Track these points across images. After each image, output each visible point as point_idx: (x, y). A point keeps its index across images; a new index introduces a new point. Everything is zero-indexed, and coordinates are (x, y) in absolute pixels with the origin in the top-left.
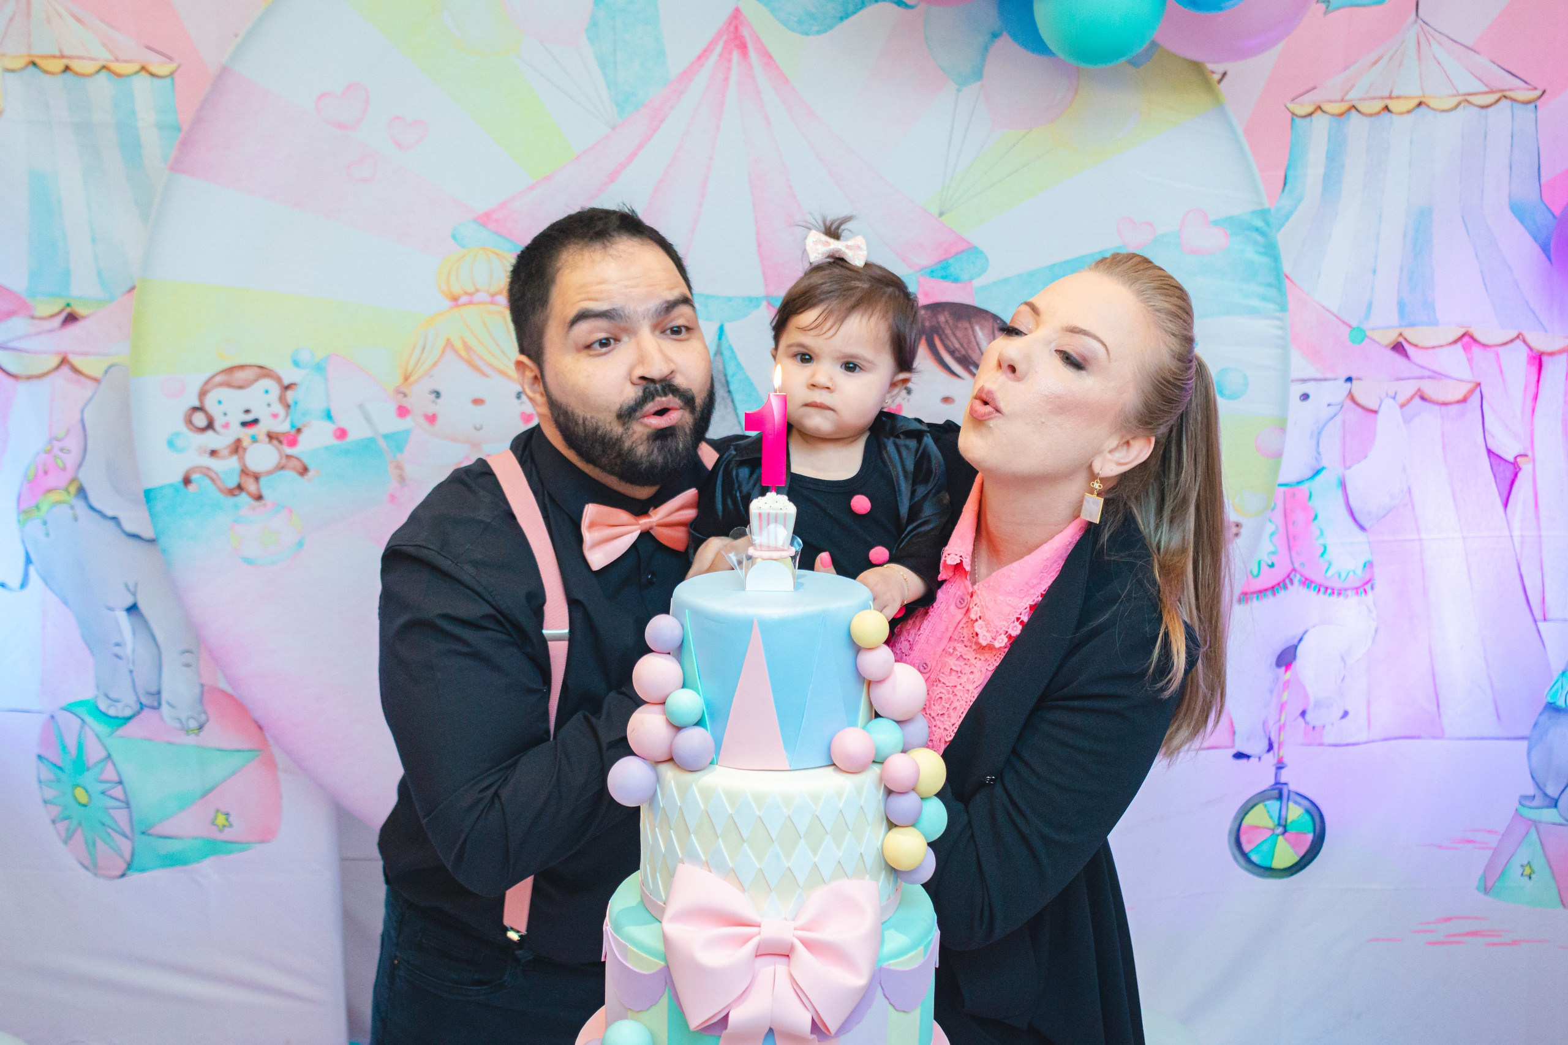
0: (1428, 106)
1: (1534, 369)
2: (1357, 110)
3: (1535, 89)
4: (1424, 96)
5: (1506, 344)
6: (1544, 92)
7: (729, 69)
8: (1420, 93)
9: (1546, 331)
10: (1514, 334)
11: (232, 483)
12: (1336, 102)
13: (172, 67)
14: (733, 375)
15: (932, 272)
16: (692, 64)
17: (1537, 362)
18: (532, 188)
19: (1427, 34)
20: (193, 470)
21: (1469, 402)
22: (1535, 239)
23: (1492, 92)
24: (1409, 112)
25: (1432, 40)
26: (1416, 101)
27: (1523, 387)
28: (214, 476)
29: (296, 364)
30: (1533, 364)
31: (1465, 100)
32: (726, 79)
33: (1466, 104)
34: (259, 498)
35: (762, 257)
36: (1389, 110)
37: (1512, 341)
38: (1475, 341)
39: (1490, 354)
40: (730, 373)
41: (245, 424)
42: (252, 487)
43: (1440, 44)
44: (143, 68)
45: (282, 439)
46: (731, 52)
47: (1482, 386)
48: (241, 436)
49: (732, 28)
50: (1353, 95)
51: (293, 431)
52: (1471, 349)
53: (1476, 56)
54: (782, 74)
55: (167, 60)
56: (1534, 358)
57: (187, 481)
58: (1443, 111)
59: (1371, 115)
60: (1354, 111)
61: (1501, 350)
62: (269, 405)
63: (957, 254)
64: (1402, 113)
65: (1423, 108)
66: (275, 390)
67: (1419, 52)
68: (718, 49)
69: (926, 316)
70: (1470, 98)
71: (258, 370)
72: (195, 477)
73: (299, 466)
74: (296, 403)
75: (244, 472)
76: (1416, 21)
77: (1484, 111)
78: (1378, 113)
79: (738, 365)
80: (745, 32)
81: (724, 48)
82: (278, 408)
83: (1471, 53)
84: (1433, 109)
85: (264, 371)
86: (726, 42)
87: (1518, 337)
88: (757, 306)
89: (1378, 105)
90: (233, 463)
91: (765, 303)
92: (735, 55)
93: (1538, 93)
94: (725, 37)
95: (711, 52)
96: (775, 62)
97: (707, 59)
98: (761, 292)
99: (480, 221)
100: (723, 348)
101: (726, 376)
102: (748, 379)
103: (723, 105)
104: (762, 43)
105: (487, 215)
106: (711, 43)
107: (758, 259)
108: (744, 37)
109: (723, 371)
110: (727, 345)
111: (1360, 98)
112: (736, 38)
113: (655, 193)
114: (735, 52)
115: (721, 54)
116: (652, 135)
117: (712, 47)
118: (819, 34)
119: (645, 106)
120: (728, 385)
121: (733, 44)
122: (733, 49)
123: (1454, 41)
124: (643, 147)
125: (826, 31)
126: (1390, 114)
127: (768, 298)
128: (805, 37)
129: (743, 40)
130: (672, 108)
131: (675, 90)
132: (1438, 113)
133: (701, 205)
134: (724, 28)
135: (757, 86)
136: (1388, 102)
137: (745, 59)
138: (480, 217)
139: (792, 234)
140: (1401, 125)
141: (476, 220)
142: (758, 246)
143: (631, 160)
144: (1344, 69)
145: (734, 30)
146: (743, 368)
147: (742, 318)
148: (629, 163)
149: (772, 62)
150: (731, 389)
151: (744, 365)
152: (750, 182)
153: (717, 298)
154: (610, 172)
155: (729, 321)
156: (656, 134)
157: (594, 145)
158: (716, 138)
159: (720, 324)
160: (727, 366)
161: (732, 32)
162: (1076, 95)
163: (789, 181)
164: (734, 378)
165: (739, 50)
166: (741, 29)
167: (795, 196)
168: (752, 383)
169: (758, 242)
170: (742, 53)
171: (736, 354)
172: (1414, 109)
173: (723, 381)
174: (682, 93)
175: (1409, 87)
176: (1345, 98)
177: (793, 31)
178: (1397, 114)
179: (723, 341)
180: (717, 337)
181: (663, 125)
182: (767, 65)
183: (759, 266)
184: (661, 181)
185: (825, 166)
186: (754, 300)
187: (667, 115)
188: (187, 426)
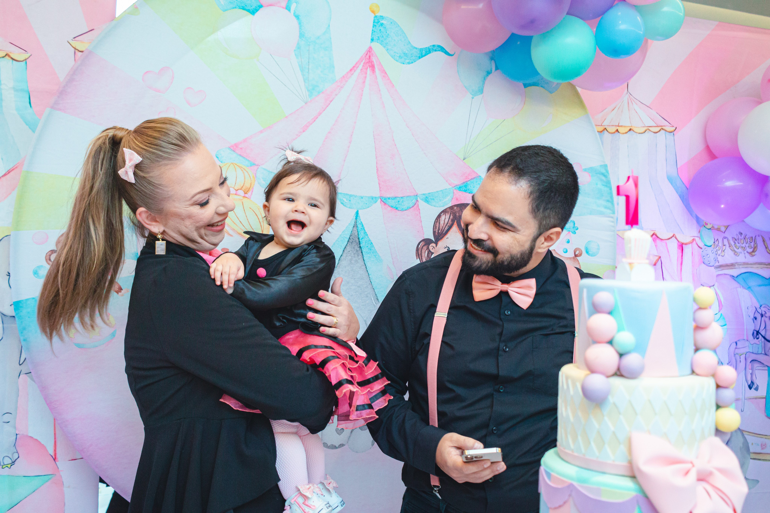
0: (633, 131)
1: (680, 251)
2: (607, 130)
3: (673, 126)
5: (669, 239)
6: (676, 128)
7: (366, 77)
8: (631, 126)
9: (683, 233)
10: (672, 235)
12: (599, 126)
13: (27, 56)
14: (362, 238)
15: (460, 187)
16: (347, 73)
17: (681, 248)
18: (261, 132)
19: (631, 99)
21: (657, 264)
22: (677, 192)
23: (657, 126)
24: (626, 133)
25: (633, 102)
26: (629, 128)
27: (677, 258)
30: (679, 249)
31: (648, 129)
32: (364, 82)
33: (649, 131)
35: (378, 176)
36: (619, 132)
37: (671, 238)
38: (658, 237)
39: (663, 243)
40: (361, 237)
43: (637, 104)
44: (6, 55)
46: (367, 69)
47: (661, 258)
49: (368, 56)
50: (605, 123)
52: (656, 241)
53: (651, 110)
54: (391, 82)
55: (24, 52)
56: (680, 245)
58: (639, 133)
59: (612, 133)
60: (605, 130)
61: (667, 241)
63: (472, 179)
64: (623, 133)
65: (631, 132)
67: (629, 107)
68: (361, 67)
69: (457, 210)
70: (650, 128)
73: (116, 287)
76: (627, 93)
77: (655, 134)
78: (614, 133)
79: (365, 233)
80: (374, 59)
81: (363, 66)
83: (648, 108)
84: (636, 132)
86: (364, 63)
87: (673, 236)
88: (376, 202)
89: (613, 129)
91: (380, 200)
92: (369, 71)
93: (674, 128)
94: (364, 61)
95: (357, 68)
96: (388, 76)
97: (355, 71)
98: (377, 194)
99: (232, 148)
100: (358, 223)
101: (359, 239)
102: (370, 240)
103: (362, 95)
104: (382, 66)
105: (236, 145)
106: (357, 63)
107: (377, 177)
108: (373, 61)
109: (357, 236)
110: (360, 222)
111: (608, 125)
112: (369, 62)
113: (326, 138)
114: (369, 69)
115: (362, 69)
116: (326, 108)
117: (357, 65)
118: (409, 64)
119: (323, 93)
120: (360, 243)
121: (368, 65)
122: (368, 67)
123: (642, 103)
124: (321, 114)
125: (412, 63)
126: (619, 133)
127: (381, 198)
128: (402, 65)
129: (373, 63)
130: (336, 95)
131: (338, 86)
132: (638, 134)
133: (349, 147)
134: (364, 56)
135: (379, 87)
136: (618, 128)
137: (373, 73)
138: (232, 146)
139: (394, 164)
140: (623, 139)
141: (230, 147)
142: (377, 170)
143: (315, 121)
144: (602, 111)
145: (369, 58)
146: (367, 235)
147: (369, 207)
148: (313, 122)
149: (386, 76)
150: (361, 246)
151: (368, 233)
152: (374, 136)
153: (356, 196)
154: (303, 126)
155: (361, 209)
156: (328, 108)
157: (296, 111)
158: (358, 112)
159: (357, 210)
160: (359, 233)
161: (368, 59)
162: (524, 104)
163: (393, 137)
164: (363, 240)
165: (371, 68)
166: (372, 57)
167: (396, 145)
168: (372, 243)
169: (377, 168)
170: (372, 70)
171: (364, 227)
172: (628, 132)
173: (357, 241)
174: (342, 87)
175: (626, 122)
176: (602, 125)
177: (397, 61)
178: (621, 133)
179: (358, 220)
180: (355, 218)
181: (331, 103)
182: (384, 76)
183: (377, 181)
184: (329, 133)
185: (410, 130)
186: (374, 198)
187: (334, 98)
188: (47, 262)
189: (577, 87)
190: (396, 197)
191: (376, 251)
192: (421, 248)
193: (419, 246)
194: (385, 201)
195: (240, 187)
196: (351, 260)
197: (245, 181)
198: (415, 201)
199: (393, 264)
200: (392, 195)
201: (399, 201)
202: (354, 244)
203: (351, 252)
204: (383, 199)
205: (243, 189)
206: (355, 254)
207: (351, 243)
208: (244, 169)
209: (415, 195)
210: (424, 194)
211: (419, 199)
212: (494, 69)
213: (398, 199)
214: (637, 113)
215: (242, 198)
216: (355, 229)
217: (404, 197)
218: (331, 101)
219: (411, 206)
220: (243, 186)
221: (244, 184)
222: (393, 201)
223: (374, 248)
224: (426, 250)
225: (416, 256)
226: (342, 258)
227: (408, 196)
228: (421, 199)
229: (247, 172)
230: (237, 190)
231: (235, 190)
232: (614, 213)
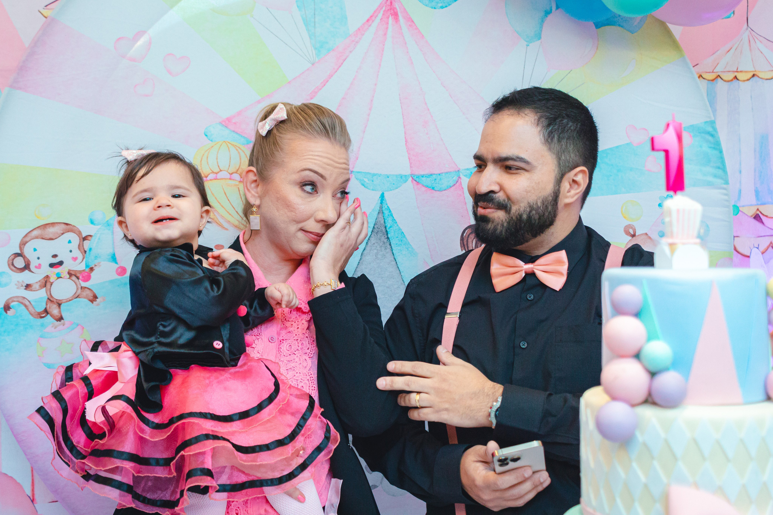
0: (758, 77)
2: (720, 78)
4: (755, 71)
7: (387, 28)
8: (754, 70)
11: (41, 309)
12: (709, 72)
14: (391, 227)
16: (364, 24)
18: (259, 102)
19: (754, 36)
20: (12, 299)
24: (748, 80)
25: (756, 40)
26: (752, 74)
28: (27, 303)
29: (92, 222)
32: (385, 34)
34: (60, 319)
35: (408, 150)
36: (737, 79)
40: (388, 225)
41: (52, 265)
42: (55, 311)
43: (761, 42)
45: (78, 275)
46: (388, 18)
48: (48, 274)
50: (718, 69)
51: (87, 270)
54: (419, 32)
57: (7, 308)
58: (767, 79)
59: (728, 81)
60: (719, 78)
62: (71, 251)
64: (744, 81)
65: (756, 77)
66: (76, 240)
67: (750, 46)
68: (380, 16)
71: (64, 226)
72: (12, 305)
73: (91, 295)
74: (90, 249)
75: (50, 300)
76: (747, 29)
78: (732, 80)
79: (394, 220)
80: (397, 5)
81: (383, 14)
82: (77, 253)
84: (761, 78)
85: (68, 227)
86: (384, 11)
88: (406, 181)
89: (731, 76)
90: (42, 294)
91: (411, 179)
92: (391, 20)
94: (384, 8)
95: (376, 17)
96: (415, 25)
97: (373, 22)
98: (407, 171)
99: (224, 123)
100: (384, 209)
101: (386, 227)
102: (400, 229)
103: (383, 51)
104: (407, 12)
105: (229, 120)
106: (375, 12)
107: (406, 150)
108: (396, 8)
109: (384, 224)
110: (386, 207)
111: (722, 71)
112: (391, 9)
113: (339, 106)
114: (390, 18)
115: (382, 19)
116: (338, 69)
117: (376, 14)
118: (442, 8)
119: (333, 50)
120: (387, 234)
121: (389, 13)
122: (389, 16)
123: (769, 41)
124: (332, 76)
125: (446, 7)
126: (738, 81)
127: (413, 176)
128: (433, 10)
129: (396, 11)
130: (351, 52)
131: (353, 41)
132: (764, 81)
133: (369, 115)
134: (383, 3)
135: (404, 39)
136: (736, 74)
137: (396, 22)
138: (224, 121)
139: (427, 134)
140: (744, 87)
141: (221, 123)
142: (406, 141)
143: (324, 85)
144: (713, 54)
145: (390, 4)
146: (396, 223)
147: (397, 188)
148: (323, 87)
149: (413, 24)
150: (389, 236)
151: (397, 221)
152: (400, 100)
153: (380, 175)
154: (310, 92)
155: (387, 191)
156: (340, 69)
157: (300, 74)
158: (379, 72)
159: (382, 193)
160: (386, 221)
161: (389, 6)
162: (597, 49)
163: (425, 100)
164: (391, 229)
165: (393, 17)
166: (393, 3)
167: (429, 110)
168: (403, 232)
169: (406, 139)
170: (395, 18)
171: (392, 212)
172: (751, 78)
173: (384, 229)
174: (357, 42)
175: (747, 65)
176: (714, 71)
177: (426, 6)
178: (741, 81)
179: (384, 205)
180: (380, 202)
181: (345, 62)
182: (410, 25)
183: (407, 155)
184: (343, 98)
185: (447, 90)
186: (403, 177)
187: (347, 57)
188: (9, 267)
189: (668, 24)
190: (431, 175)
191: (409, 243)
192: (467, 236)
193: (465, 235)
194: (417, 180)
195: (235, 170)
196: (377, 254)
197: (240, 163)
198: (457, 178)
199: (432, 258)
200: (427, 172)
201: (435, 179)
202: (380, 234)
203: (376, 244)
204: (415, 178)
205: (239, 172)
206: (381, 247)
207: (377, 233)
208: (239, 148)
209: (457, 170)
210: (467, 169)
211: (461, 176)
212: (554, 8)
213: (434, 176)
214: (762, 53)
215: (237, 183)
216: (380, 216)
217: (442, 173)
218: (344, 60)
219: (452, 185)
220: (239, 168)
221: (240, 166)
222: (429, 179)
223: (406, 238)
224: (474, 239)
225: (461, 247)
226: (365, 252)
227: (447, 173)
228: (465, 176)
229: (243, 151)
230: (232, 174)
231: (229, 173)
232: (727, 183)
